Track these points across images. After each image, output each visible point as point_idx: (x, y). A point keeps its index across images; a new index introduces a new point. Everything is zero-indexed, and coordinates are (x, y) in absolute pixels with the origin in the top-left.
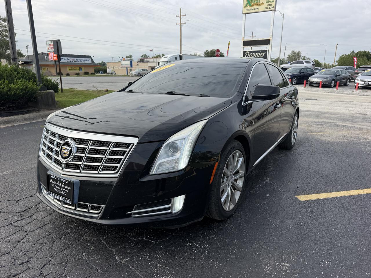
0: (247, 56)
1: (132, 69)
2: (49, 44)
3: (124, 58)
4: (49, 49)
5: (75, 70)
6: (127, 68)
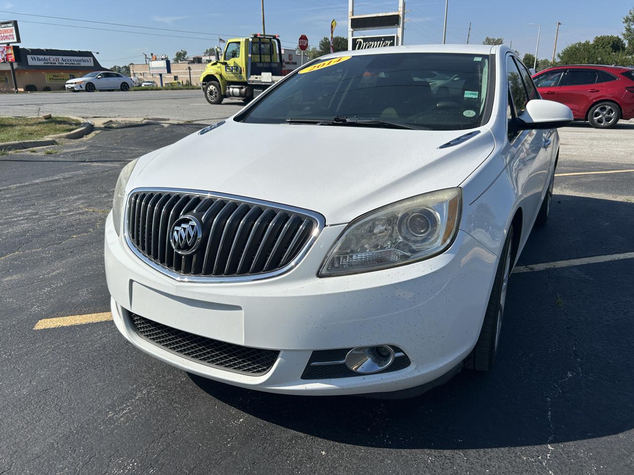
0: (359, 49)
1: (179, 76)
3: (154, 55)
5: (62, 80)
6: (161, 75)
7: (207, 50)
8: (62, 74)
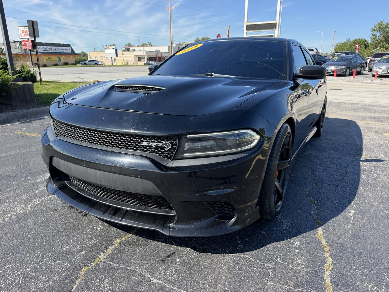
1: (117, 58)
2: (21, 30)
3: (107, 46)
4: (21, 36)
5: (53, 61)
6: (112, 58)
7: (126, 44)
8: (53, 57)
